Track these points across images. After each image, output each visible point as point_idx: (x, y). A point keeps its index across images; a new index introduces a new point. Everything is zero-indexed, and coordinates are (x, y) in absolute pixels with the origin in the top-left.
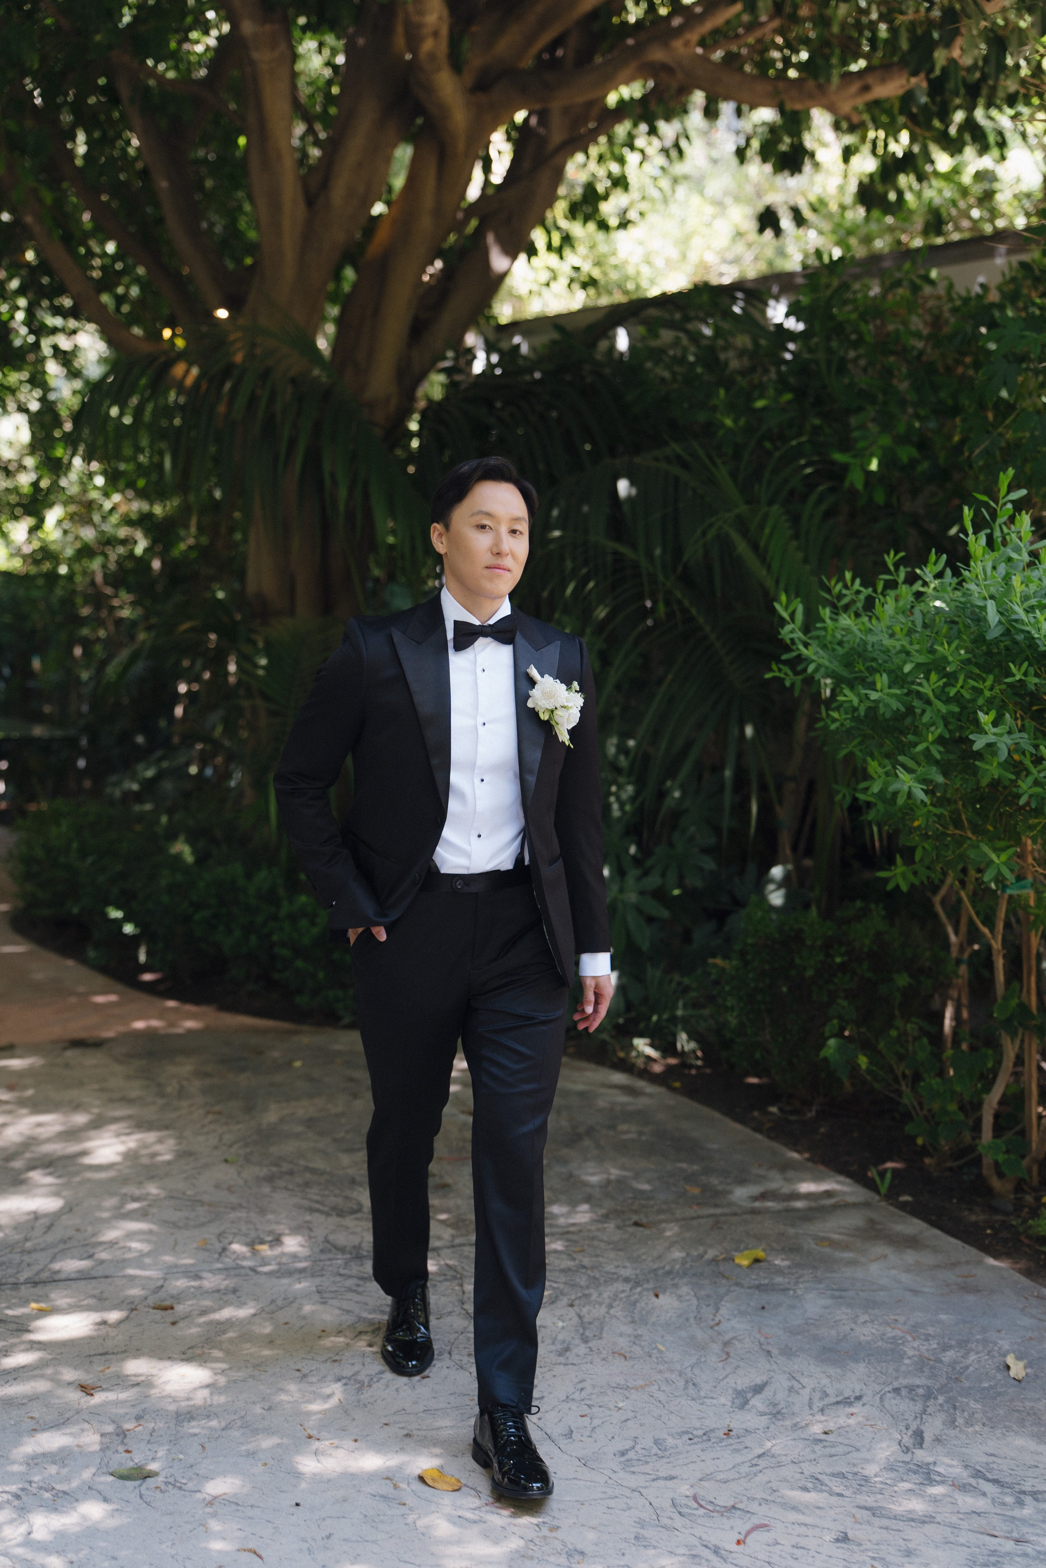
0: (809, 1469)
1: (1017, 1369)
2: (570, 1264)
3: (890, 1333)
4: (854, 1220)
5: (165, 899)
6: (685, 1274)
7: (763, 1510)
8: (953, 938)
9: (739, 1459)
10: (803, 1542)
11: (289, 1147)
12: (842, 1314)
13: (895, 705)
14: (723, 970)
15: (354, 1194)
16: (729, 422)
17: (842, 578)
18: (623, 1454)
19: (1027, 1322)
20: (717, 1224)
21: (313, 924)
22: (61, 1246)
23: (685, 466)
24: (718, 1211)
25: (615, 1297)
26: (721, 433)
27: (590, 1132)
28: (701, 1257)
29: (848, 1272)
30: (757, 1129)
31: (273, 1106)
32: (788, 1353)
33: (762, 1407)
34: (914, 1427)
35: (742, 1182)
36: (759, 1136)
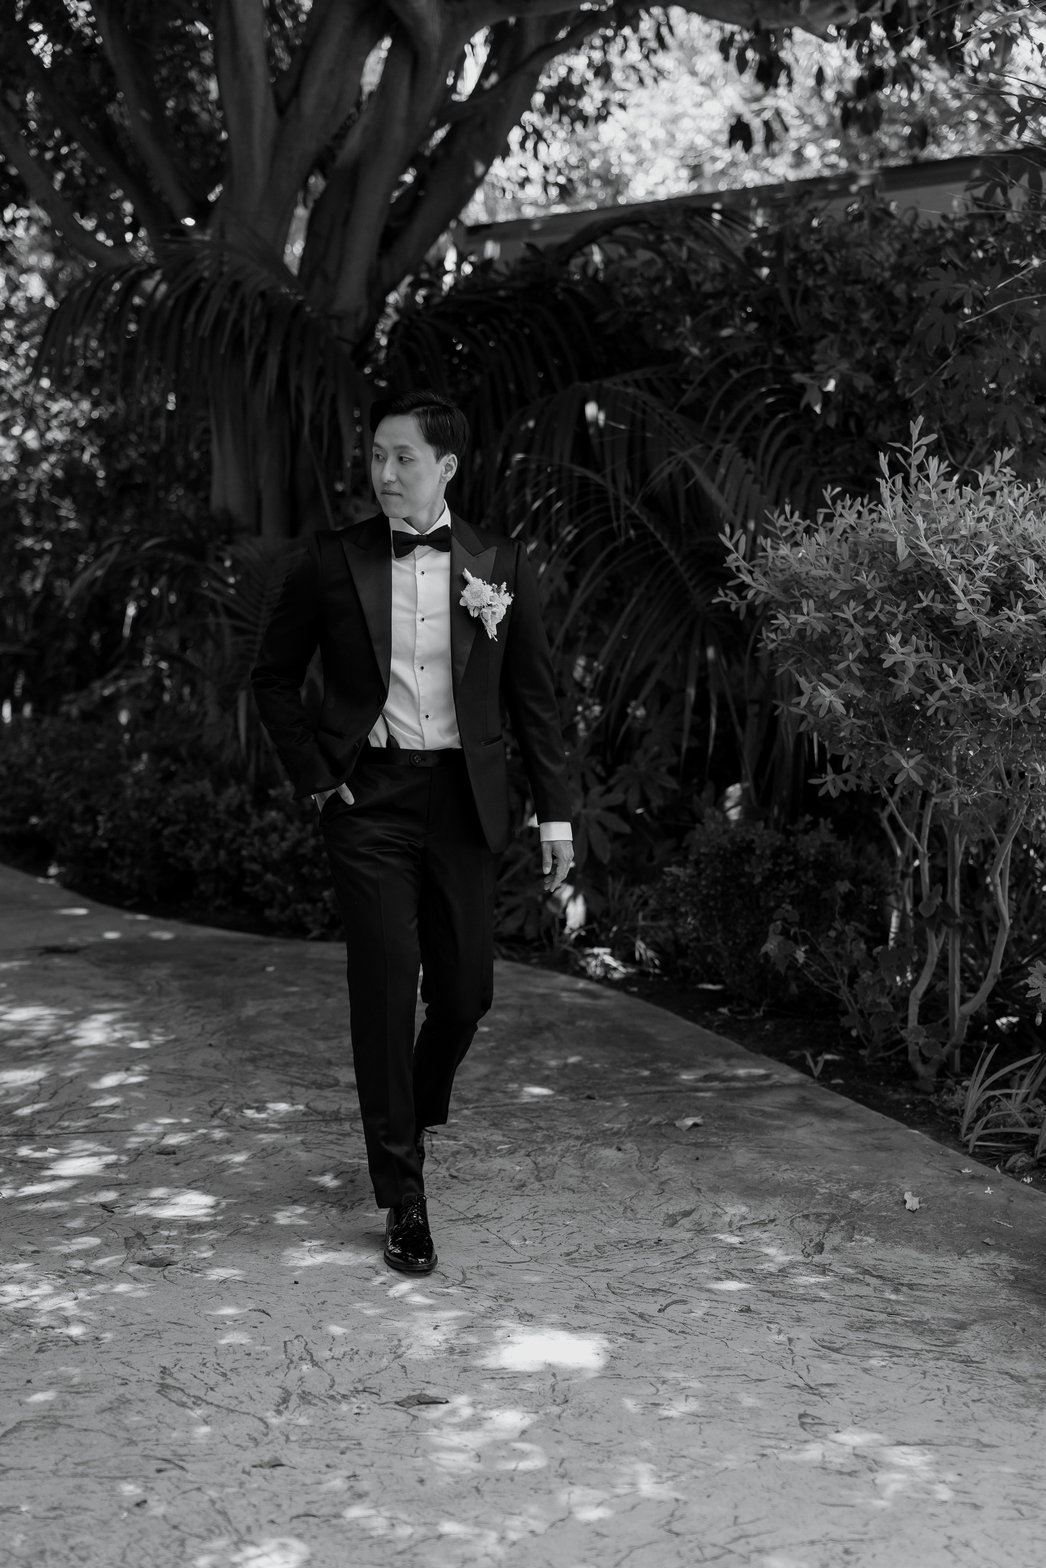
0: (723, 1266)
1: (912, 1202)
2: (528, 1125)
3: (806, 1177)
4: (790, 1097)
5: (134, 814)
6: (630, 1134)
7: (684, 1291)
8: (899, 852)
9: (665, 1259)
10: (713, 1311)
11: (269, 1036)
12: (767, 1164)
13: (820, 627)
14: (678, 877)
15: (332, 1073)
16: (695, 351)
17: (783, 512)
18: (568, 1255)
19: (929, 1172)
20: (662, 1098)
21: (283, 838)
22: (67, 1109)
23: (655, 392)
24: (665, 1088)
25: (567, 1150)
26: (687, 361)
27: (550, 1026)
28: (646, 1122)
29: (776, 1135)
30: (707, 1026)
31: (250, 1003)
32: (715, 1189)
33: (688, 1226)
34: (817, 1240)
35: (688, 1067)
36: (708, 1032)
